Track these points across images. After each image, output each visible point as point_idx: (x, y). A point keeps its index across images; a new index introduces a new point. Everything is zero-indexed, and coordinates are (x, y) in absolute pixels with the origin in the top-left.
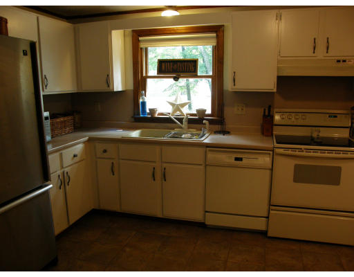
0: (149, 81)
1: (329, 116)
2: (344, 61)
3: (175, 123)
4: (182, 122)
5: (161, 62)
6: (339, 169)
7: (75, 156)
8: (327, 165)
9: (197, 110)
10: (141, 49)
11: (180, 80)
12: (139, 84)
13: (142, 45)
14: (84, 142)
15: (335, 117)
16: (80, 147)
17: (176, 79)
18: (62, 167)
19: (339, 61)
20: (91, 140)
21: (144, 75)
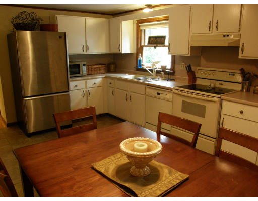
0: (145, 48)
1: (230, 75)
2: (228, 36)
3: (148, 72)
4: (152, 73)
5: (150, 37)
6: (204, 107)
7: (95, 84)
8: (199, 103)
9: (161, 66)
10: (141, 30)
11: (157, 48)
12: (140, 50)
13: (141, 28)
14: (102, 78)
15: (234, 75)
16: (100, 80)
17: (155, 47)
18: (86, 88)
19: (224, 36)
20: (106, 77)
21: (142, 44)
